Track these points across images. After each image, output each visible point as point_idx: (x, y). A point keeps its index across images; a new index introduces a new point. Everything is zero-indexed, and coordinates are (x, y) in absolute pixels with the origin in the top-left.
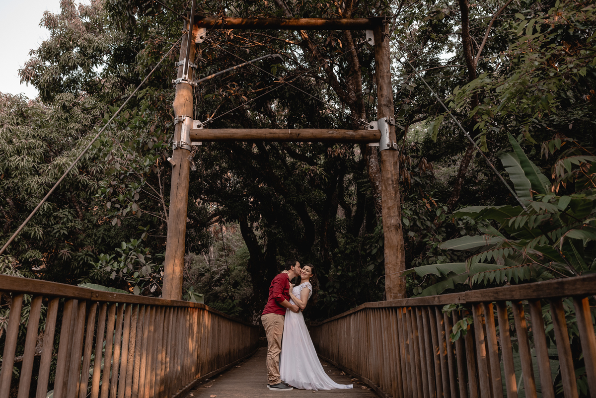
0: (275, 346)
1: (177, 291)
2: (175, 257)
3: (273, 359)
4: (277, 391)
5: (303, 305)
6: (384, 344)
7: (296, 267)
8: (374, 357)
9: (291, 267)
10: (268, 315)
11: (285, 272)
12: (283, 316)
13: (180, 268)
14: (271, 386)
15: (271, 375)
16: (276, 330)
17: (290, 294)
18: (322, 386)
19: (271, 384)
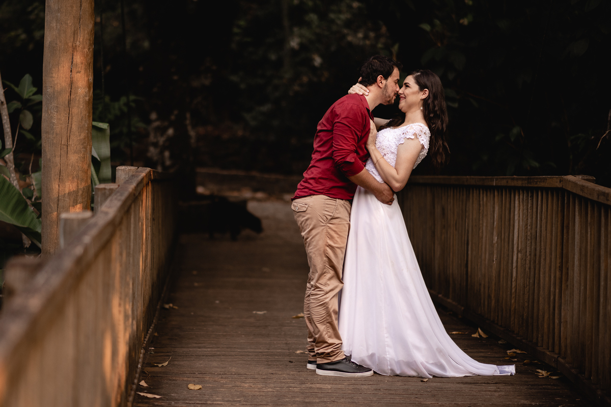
0: (328, 276)
1: (83, 136)
2: (74, 48)
3: (325, 305)
4: (335, 379)
5: (397, 181)
6: (602, 283)
7: (390, 79)
8: (576, 306)
9: (379, 78)
10: (308, 200)
11: (357, 89)
12: (347, 203)
13: (88, 76)
14: (320, 367)
15: (320, 342)
16: (332, 238)
17: (371, 148)
18: (442, 367)
19: (320, 361)
